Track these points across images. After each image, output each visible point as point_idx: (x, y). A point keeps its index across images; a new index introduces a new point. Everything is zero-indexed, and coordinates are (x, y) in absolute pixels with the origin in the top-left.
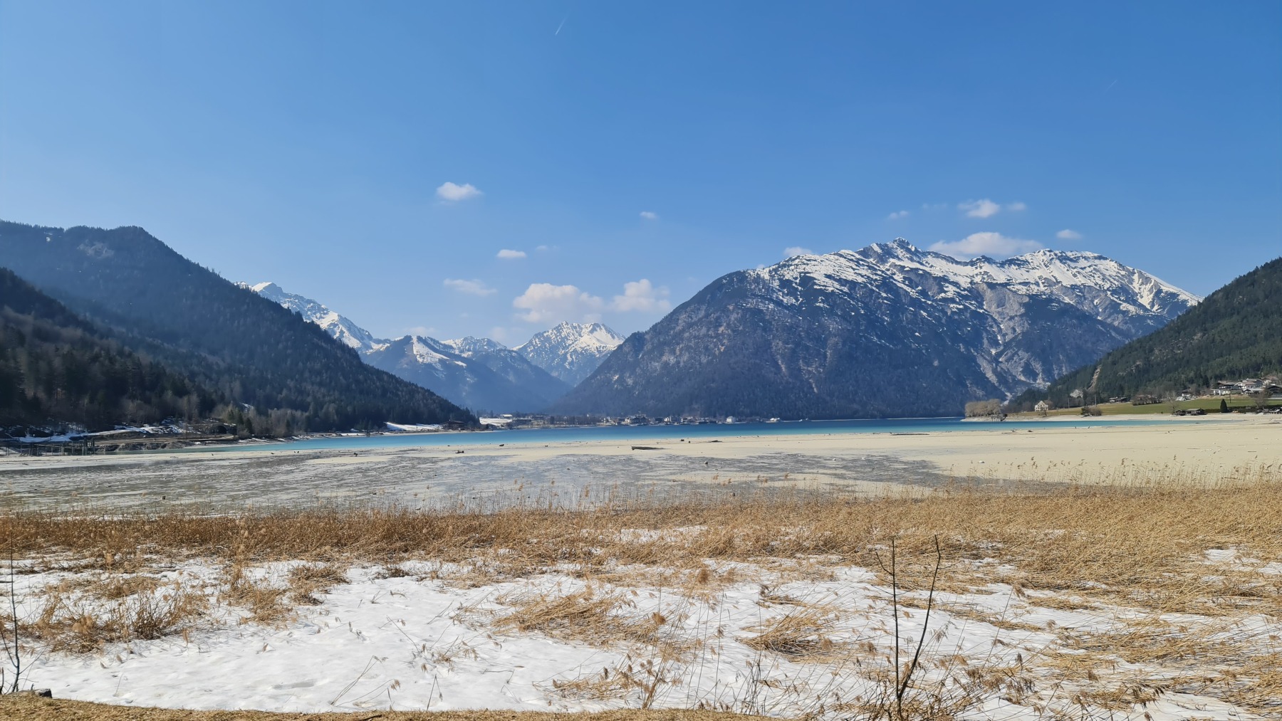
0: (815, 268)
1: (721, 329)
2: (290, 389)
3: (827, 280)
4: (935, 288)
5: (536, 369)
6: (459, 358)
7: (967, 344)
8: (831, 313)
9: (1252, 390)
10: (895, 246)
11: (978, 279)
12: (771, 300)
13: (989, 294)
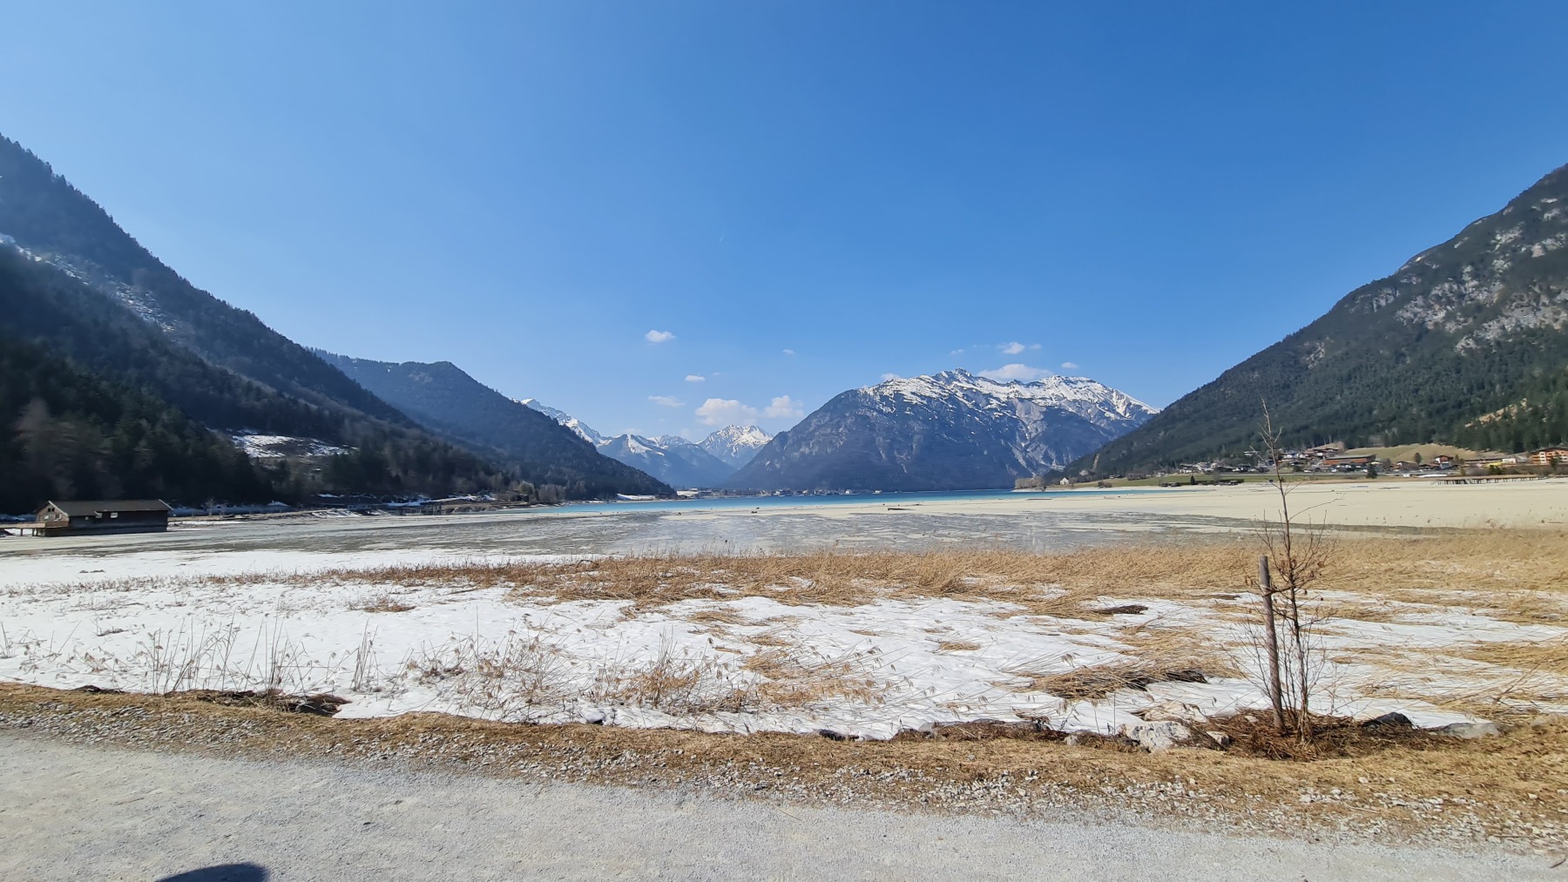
0: (904, 388)
1: (841, 429)
2: (552, 471)
3: (912, 396)
4: (984, 402)
5: (711, 457)
6: (660, 450)
7: (1007, 439)
8: (915, 418)
9: (1206, 470)
10: (957, 373)
11: (1012, 396)
12: (875, 410)
13: (1019, 406)
